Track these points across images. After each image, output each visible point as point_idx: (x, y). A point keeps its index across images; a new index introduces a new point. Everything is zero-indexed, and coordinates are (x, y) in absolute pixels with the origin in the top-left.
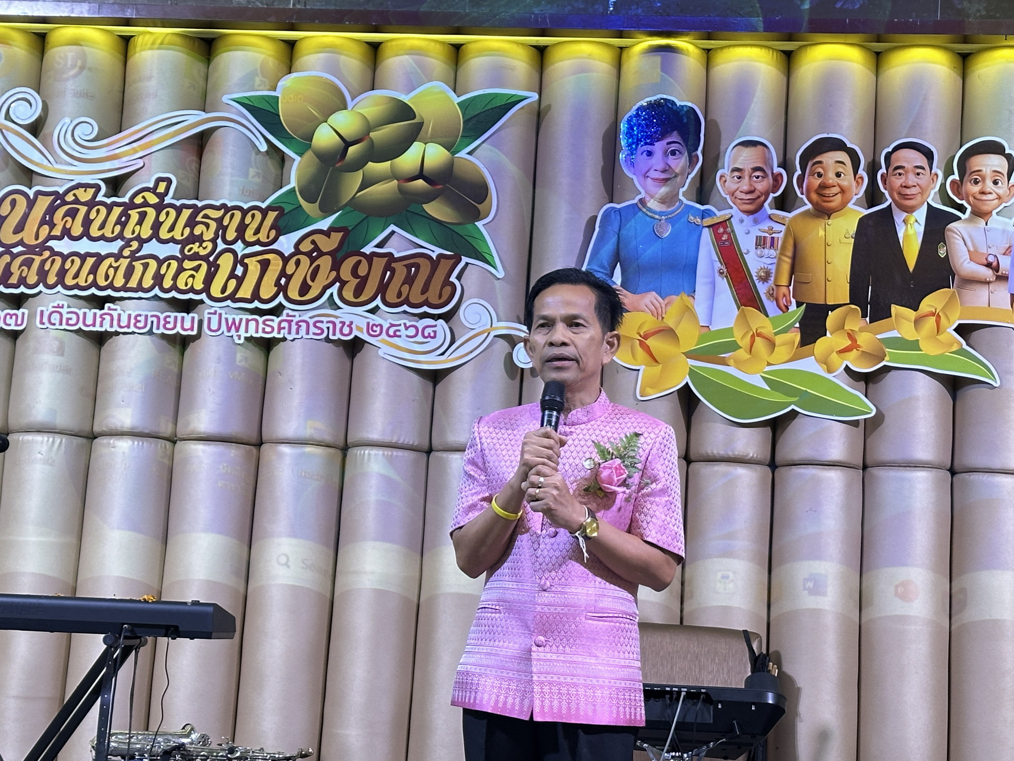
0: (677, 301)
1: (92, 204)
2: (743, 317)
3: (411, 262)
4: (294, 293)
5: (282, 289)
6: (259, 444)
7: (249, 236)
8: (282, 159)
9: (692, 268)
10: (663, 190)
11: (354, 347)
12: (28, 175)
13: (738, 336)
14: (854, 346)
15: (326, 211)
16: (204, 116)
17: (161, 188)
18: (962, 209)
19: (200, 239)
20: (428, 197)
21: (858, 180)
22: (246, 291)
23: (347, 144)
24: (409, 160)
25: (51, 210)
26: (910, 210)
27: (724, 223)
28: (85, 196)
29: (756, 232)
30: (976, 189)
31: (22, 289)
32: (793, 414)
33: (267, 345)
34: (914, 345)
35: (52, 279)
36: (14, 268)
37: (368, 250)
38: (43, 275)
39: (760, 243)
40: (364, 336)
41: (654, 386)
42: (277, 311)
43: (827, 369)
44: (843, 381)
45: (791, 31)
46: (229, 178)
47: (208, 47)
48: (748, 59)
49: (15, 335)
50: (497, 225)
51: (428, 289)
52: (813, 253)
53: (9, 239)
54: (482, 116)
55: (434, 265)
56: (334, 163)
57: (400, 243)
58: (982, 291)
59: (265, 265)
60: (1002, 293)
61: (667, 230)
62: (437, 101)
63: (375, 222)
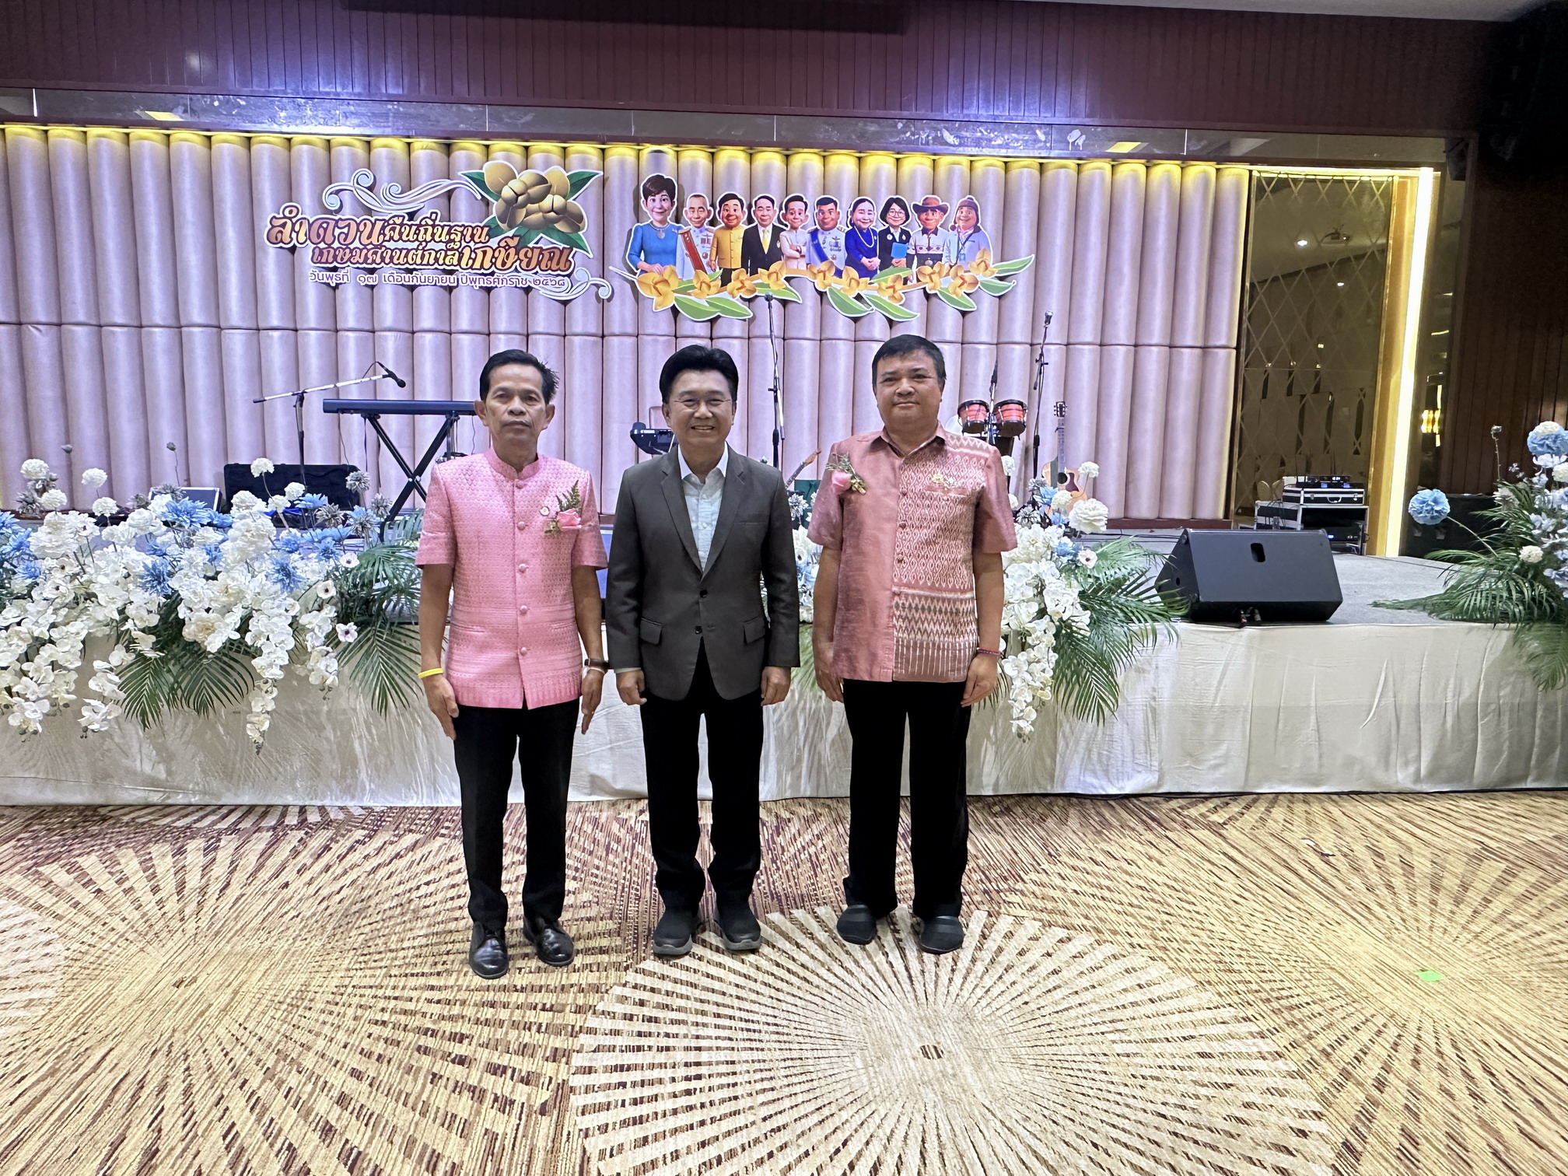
0: (669, 268)
1: (402, 225)
2: (697, 275)
3: (552, 250)
6: (489, 334)
7: (476, 239)
8: (488, 204)
9: (674, 252)
10: (659, 217)
11: (528, 290)
12: (369, 211)
13: (695, 283)
14: (743, 286)
18: (787, 226)
19: (453, 241)
20: (556, 221)
21: (743, 213)
22: (477, 265)
23: (518, 195)
24: (546, 203)
25: (383, 228)
26: (765, 226)
27: (688, 232)
28: (398, 221)
29: (701, 236)
30: (792, 217)
32: (719, 317)
33: (489, 290)
34: (768, 286)
37: (531, 245)
38: (383, 259)
39: (703, 241)
41: (660, 305)
42: (492, 274)
43: (732, 297)
44: (740, 303)
45: (713, 144)
46: (464, 213)
47: (448, 149)
48: (695, 156)
49: (372, 287)
50: (588, 233)
51: (558, 262)
52: (725, 244)
53: (365, 241)
54: (578, 182)
55: (562, 252)
56: (512, 205)
57: (545, 242)
58: (795, 262)
59: (485, 253)
60: (802, 264)
61: (663, 236)
62: (557, 175)
63: (533, 233)
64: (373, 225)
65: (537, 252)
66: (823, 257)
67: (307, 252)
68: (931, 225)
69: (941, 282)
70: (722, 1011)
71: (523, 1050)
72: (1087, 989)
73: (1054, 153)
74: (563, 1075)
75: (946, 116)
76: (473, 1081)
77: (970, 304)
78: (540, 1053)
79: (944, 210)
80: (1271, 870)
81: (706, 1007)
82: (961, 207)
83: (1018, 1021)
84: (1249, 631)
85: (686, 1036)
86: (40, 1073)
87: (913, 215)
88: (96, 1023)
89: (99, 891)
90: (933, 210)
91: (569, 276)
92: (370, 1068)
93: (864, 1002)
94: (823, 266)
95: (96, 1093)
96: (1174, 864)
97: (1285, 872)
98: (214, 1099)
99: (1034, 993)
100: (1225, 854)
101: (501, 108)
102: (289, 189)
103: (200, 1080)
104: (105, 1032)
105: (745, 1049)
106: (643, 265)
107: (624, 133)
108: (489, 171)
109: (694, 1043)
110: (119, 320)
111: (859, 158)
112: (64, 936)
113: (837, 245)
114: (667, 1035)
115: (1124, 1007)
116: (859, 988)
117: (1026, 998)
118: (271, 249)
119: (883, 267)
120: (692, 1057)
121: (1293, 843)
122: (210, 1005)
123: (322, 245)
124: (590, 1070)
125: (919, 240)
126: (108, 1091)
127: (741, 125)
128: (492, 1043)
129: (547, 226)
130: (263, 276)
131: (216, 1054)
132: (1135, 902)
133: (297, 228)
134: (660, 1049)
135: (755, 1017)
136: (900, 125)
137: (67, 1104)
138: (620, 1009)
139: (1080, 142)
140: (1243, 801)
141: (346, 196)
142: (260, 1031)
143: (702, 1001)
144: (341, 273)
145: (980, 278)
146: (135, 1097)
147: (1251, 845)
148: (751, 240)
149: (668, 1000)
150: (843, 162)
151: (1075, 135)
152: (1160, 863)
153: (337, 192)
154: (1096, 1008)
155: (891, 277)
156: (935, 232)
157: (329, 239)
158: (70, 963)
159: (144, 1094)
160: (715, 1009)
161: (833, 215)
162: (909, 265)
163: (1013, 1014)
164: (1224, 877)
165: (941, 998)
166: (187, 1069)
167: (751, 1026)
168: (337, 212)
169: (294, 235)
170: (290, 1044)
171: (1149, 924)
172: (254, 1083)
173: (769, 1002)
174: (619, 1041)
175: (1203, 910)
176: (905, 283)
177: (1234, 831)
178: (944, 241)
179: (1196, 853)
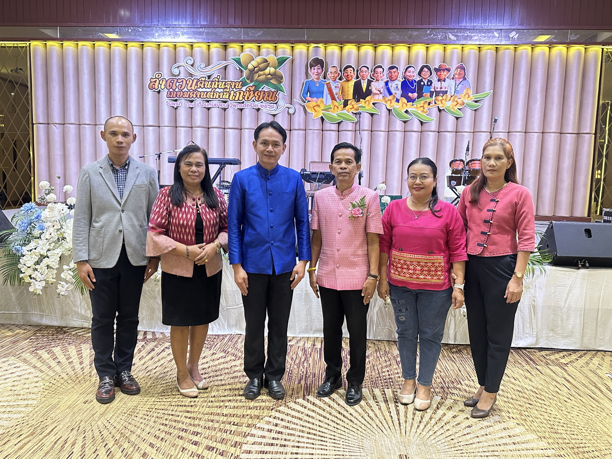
0: (320, 99)
1: (205, 81)
2: (332, 103)
3: (269, 92)
4: (246, 99)
5: (244, 98)
6: (241, 129)
7: (237, 87)
8: (242, 71)
9: (323, 93)
10: (316, 77)
11: (258, 110)
12: (191, 75)
14: (353, 107)
15: (251, 82)
16: (226, 62)
17: (218, 78)
18: (374, 79)
19: (227, 88)
20: (271, 79)
21: (354, 74)
22: (236, 99)
23: (255, 68)
24: (267, 71)
25: (197, 82)
26: (364, 80)
27: (329, 83)
28: (203, 79)
29: (335, 85)
30: (377, 75)
31: (193, 99)
32: (342, 121)
33: (241, 110)
34: (364, 107)
35: (198, 97)
36: (191, 94)
37: (260, 90)
38: (196, 96)
39: (336, 87)
40: (260, 108)
41: (316, 116)
42: (243, 103)
43: (348, 112)
44: (351, 115)
45: (342, 43)
46: (232, 75)
47: (225, 47)
48: (333, 49)
49: (192, 108)
50: (285, 84)
51: (272, 98)
52: (346, 89)
53: (189, 88)
54: (281, 61)
55: (273, 93)
56: (252, 72)
57: (266, 88)
58: (377, 96)
59: (240, 93)
60: (381, 96)
61: (318, 85)
62: (272, 58)
63: (261, 84)
64: (193, 81)
65: (262, 93)
66: (390, 94)
67: (164, 93)
68: (443, 77)
69: (447, 104)
70: (311, 431)
71: (223, 441)
72: (483, 435)
73: (503, 43)
74: (238, 453)
75: (451, 26)
76: (199, 452)
77: (460, 114)
78: (229, 442)
79: (449, 70)
80: (587, 387)
81: (304, 429)
82: (457, 68)
83: (447, 447)
84: (583, 271)
85: (293, 441)
86: (27, 434)
87: (434, 73)
88: (51, 416)
89: (59, 362)
90: (444, 70)
91: (276, 103)
92: (158, 443)
93: (376, 432)
94: (390, 97)
95: (48, 444)
96: (538, 381)
97: (593, 388)
98: (93, 450)
99: (457, 435)
100: (565, 378)
101: (249, 29)
102: (158, 66)
103: (88, 442)
104: (54, 420)
105: (319, 449)
106: (308, 98)
107: (303, 39)
108: (243, 57)
109: (297, 444)
110: (87, 122)
111: (409, 47)
112: (44, 379)
113: (397, 87)
114: (285, 440)
115: (500, 445)
116: (375, 427)
117: (453, 437)
118: (150, 92)
119: (419, 97)
120: (295, 450)
121: (601, 375)
122: (97, 412)
123: (171, 90)
124: (250, 452)
125: (436, 85)
126: (53, 443)
127: (354, 34)
128: (210, 437)
129: (266, 81)
130: (146, 104)
131: (96, 433)
132: (514, 397)
133: (161, 83)
134: (281, 446)
135: (326, 435)
136: (428, 32)
137: (36, 447)
138: (267, 427)
139: (516, 37)
140: (578, 354)
141: (182, 69)
142: (115, 424)
143: (303, 426)
144: (179, 102)
145: (466, 101)
146: (63, 447)
147: (578, 374)
148: (358, 86)
149: (288, 425)
150: (401, 50)
151: (513, 34)
152: (530, 380)
153: (178, 67)
154: (486, 444)
155: (422, 102)
156: (444, 81)
157: (174, 87)
158: (44, 390)
159: (66, 446)
160: (308, 430)
161: (396, 74)
162: (431, 96)
163: (446, 444)
164: (562, 389)
165: (412, 434)
166: (85, 437)
167: (323, 439)
168: (178, 75)
169: (160, 86)
170: (127, 431)
171: (520, 408)
172: (110, 445)
173: (333, 429)
174: (264, 441)
175: (548, 404)
176: (429, 104)
177: (571, 368)
178: (449, 85)
179: (550, 376)
